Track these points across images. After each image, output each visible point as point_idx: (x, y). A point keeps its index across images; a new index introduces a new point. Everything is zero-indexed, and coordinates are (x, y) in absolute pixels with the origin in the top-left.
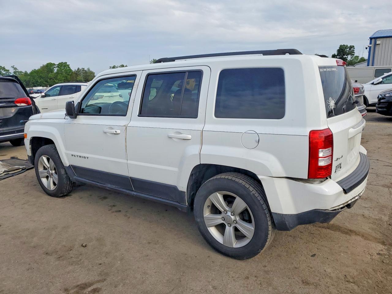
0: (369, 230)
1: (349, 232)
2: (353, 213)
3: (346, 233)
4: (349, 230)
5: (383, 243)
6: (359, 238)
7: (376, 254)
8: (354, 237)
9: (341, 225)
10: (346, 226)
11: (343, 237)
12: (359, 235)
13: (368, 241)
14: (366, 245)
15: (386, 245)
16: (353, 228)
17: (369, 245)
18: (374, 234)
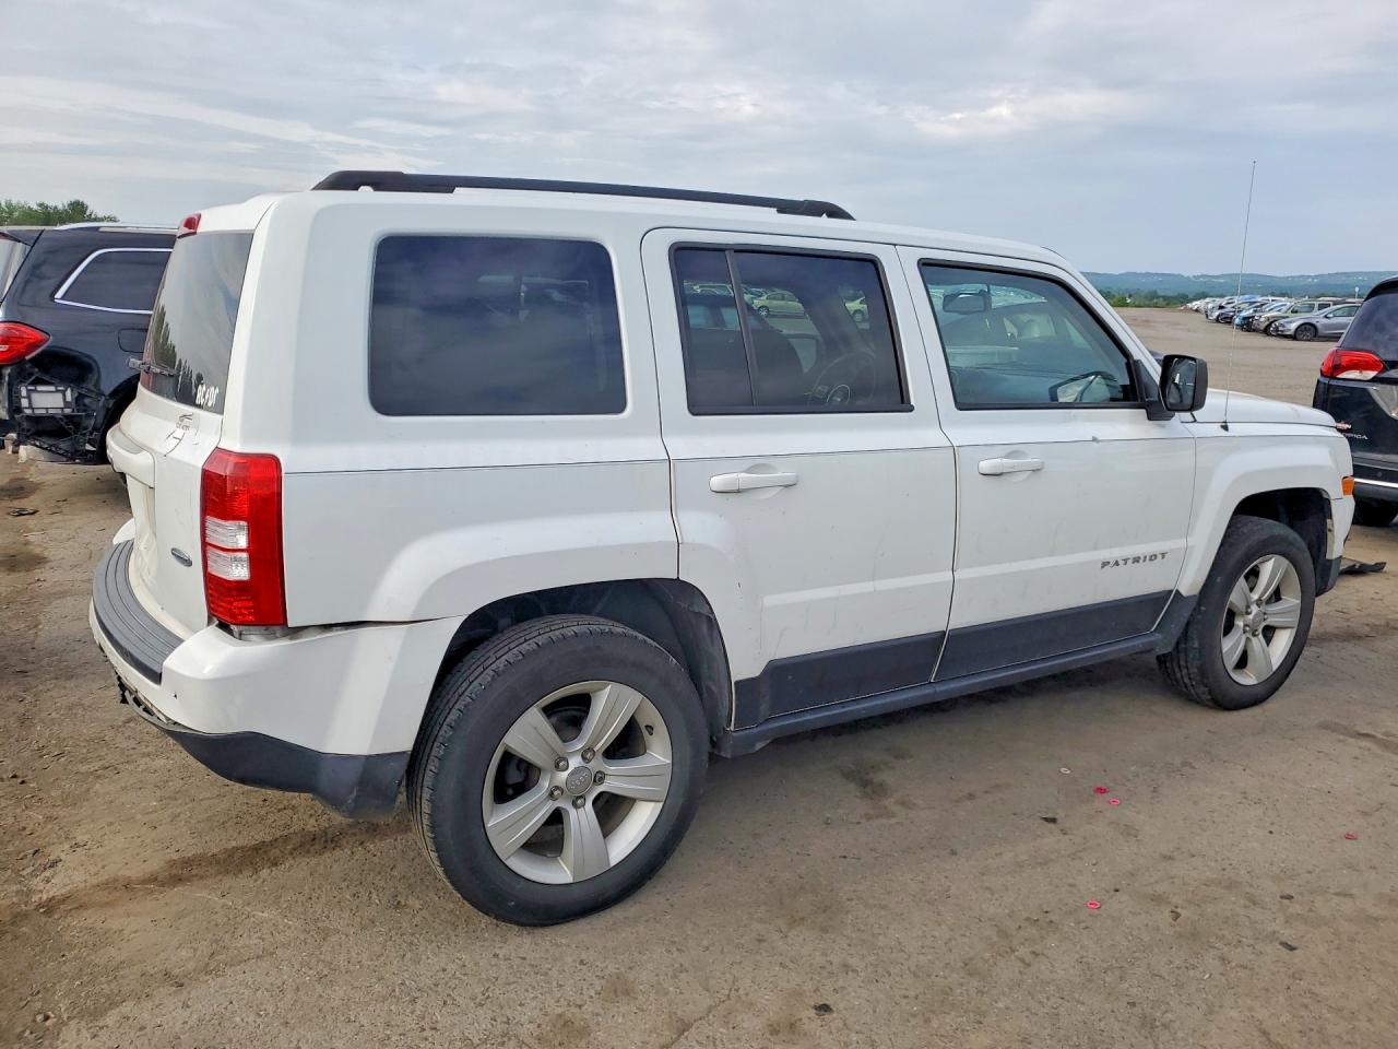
0: (115, 925)
1: (180, 873)
2: (229, 971)
3: (187, 863)
4: (189, 879)
5: (49, 907)
6: (135, 871)
7: (63, 856)
8: (155, 863)
9: (228, 881)
10: (206, 887)
11: (190, 847)
12: (144, 882)
13: (103, 878)
14: (104, 863)
15: (37, 909)
16: (178, 897)
17: (93, 870)
18: (91, 917)
